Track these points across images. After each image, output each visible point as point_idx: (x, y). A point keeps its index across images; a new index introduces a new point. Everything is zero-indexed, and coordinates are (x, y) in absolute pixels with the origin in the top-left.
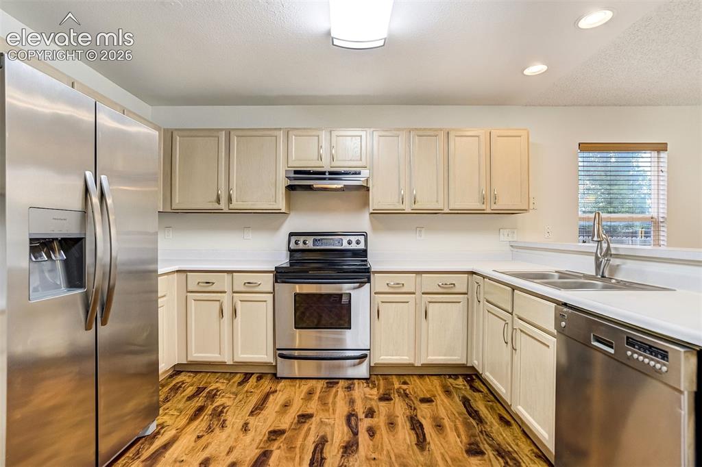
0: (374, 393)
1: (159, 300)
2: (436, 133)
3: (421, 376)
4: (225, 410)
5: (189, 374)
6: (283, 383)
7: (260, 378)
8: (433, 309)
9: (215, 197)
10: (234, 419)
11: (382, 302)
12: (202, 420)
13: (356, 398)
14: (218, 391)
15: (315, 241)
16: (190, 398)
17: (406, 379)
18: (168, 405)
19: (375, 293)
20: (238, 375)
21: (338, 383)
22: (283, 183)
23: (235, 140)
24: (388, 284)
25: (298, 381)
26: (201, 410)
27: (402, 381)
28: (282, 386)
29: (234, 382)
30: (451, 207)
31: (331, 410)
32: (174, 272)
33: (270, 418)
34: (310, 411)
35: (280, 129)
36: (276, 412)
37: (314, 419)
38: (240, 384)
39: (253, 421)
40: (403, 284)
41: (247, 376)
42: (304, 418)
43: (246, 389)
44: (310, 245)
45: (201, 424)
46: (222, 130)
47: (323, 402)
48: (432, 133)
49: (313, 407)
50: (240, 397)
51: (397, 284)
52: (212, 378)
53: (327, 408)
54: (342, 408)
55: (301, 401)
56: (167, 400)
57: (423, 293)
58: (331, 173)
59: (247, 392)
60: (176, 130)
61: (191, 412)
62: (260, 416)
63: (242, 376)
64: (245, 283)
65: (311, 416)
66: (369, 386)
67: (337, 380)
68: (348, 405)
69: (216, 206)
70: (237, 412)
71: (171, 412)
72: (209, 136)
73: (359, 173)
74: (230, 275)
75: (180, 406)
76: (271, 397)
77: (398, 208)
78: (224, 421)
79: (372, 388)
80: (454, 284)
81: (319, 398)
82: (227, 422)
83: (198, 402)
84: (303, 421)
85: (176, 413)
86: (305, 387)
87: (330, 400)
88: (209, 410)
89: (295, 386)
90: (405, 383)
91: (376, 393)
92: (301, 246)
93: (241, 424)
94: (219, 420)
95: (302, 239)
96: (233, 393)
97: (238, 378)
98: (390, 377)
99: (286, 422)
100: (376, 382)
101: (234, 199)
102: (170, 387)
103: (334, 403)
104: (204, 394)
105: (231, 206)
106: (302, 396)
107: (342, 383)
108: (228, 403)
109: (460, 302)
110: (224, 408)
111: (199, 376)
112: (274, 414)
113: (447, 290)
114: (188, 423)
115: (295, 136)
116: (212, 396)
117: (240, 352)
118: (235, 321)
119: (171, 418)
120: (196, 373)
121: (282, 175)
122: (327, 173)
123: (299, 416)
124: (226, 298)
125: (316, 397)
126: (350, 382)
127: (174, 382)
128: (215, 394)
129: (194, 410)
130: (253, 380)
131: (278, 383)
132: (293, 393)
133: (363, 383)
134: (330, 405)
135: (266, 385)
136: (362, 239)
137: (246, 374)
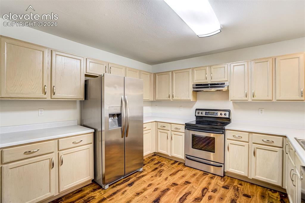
0: (222, 183)
1: (144, 132)
2: (267, 60)
3: (252, 184)
4: (163, 171)
5: (158, 156)
6: (186, 168)
7: (179, 164)
8: (258, 152)
9: (168, 96)
10: (164, 175)
11: (230, 144)
12: (155, 172)
13: (212, 183)
14: (164, 164)
15: (206, 113)
16: (155, 164)
17: (243, 183)
18: (148, 164)
19: (227, 139)
20: (173, 161)
21: (208, 174)
22: (191, 89)
23: (174, 74)
24: (233, 136)
25: (192, 169)
26: (156, 169)
27: (240, 183)
28: (185, 169)
29: (170, 163)
30: (278, 99)
31: (199, 184)
32: (154, 122)
33: (175, 179)
34: (190, 181)
35: (190, 68)
36: (179, 177)
37: (190, 184)
38: (172, 164)
39: (169, 178)
40: (242, 137)
41: (176, 162)
42: (187, 183)
43: (173, 166)
44: (204, 115)
45: (154, 173)
46: (170, 71)
47: (198, 180)
48: (264, 60)
49: (193, 180)
50: (170, 168)
51: (239, 137)
52: (164, 159)
53: (198, 182)
54: (204, 184)
55: (189, 176)
56: (149, 163)
57: (253, 143)
58: (211, 84)
59: (173, 167)
60: (157, 73)
61: (153, 168)
62: (173, 177)
63: (174, 161)
64: (175, 128)
65: (190, 183)
66: (221, 180)
67: (208, 173)
68: (207, 184)
69: (169, 99)
70: (166, 173)
71: (148, 167)
72: (166, 74)
73: (224, 84)
74: (170, 125)
75: (151, 166)
76: (180, 172)
77: (244, 99)
78: (161, 174)
79: (222, 181)
80: (273, 141)
81: (197, 177)
82: (168, 179)
83: (157, 166)
84: (186, 184)
85: (149, 168)
86: (194, 172)
87: (201, 180)
88: (158, 170)
89: (190, 170)
90: (241, 184)
91: (223, 184)
92: (200, 115)
93: (166, 177)
94: (160, 174)
95: (200, 112)
96: (168, 167)
97: (172, 162)
98: (234, 179)
99: (180, 182)
100: (226, 180)
101: (174, 96)
102: (151, 159)
103: (202, 182)
104: (159, 164)
105: (174, 99)
106: (191, 175)
107: (210, 175)
108: (165, 169)
109: (277, 152)
110: (163, 170)
111: (161, 158)
112: (178, 178)
113: (269, 144)
114: (151, 172)
115: (196, 70)
116: (161, 166)
117: (173, 153)
118: (172, 141)
119: (147, 169)
120: (160, 156)
121: (191, 86)
122: (209, 85)
123: (186, 182)
124: (169, 132)
125: (196, 177)
126: (214, 176)
127: (153, 158)
128: (163, 165)
129: (154, 168)
130: (177, 164)
131: (185, 167)
132: (188, 173)
133: (219, 178)
134: (200, 182)
135: (180, 167)
136: (227, 113)
137: (176, 161)
